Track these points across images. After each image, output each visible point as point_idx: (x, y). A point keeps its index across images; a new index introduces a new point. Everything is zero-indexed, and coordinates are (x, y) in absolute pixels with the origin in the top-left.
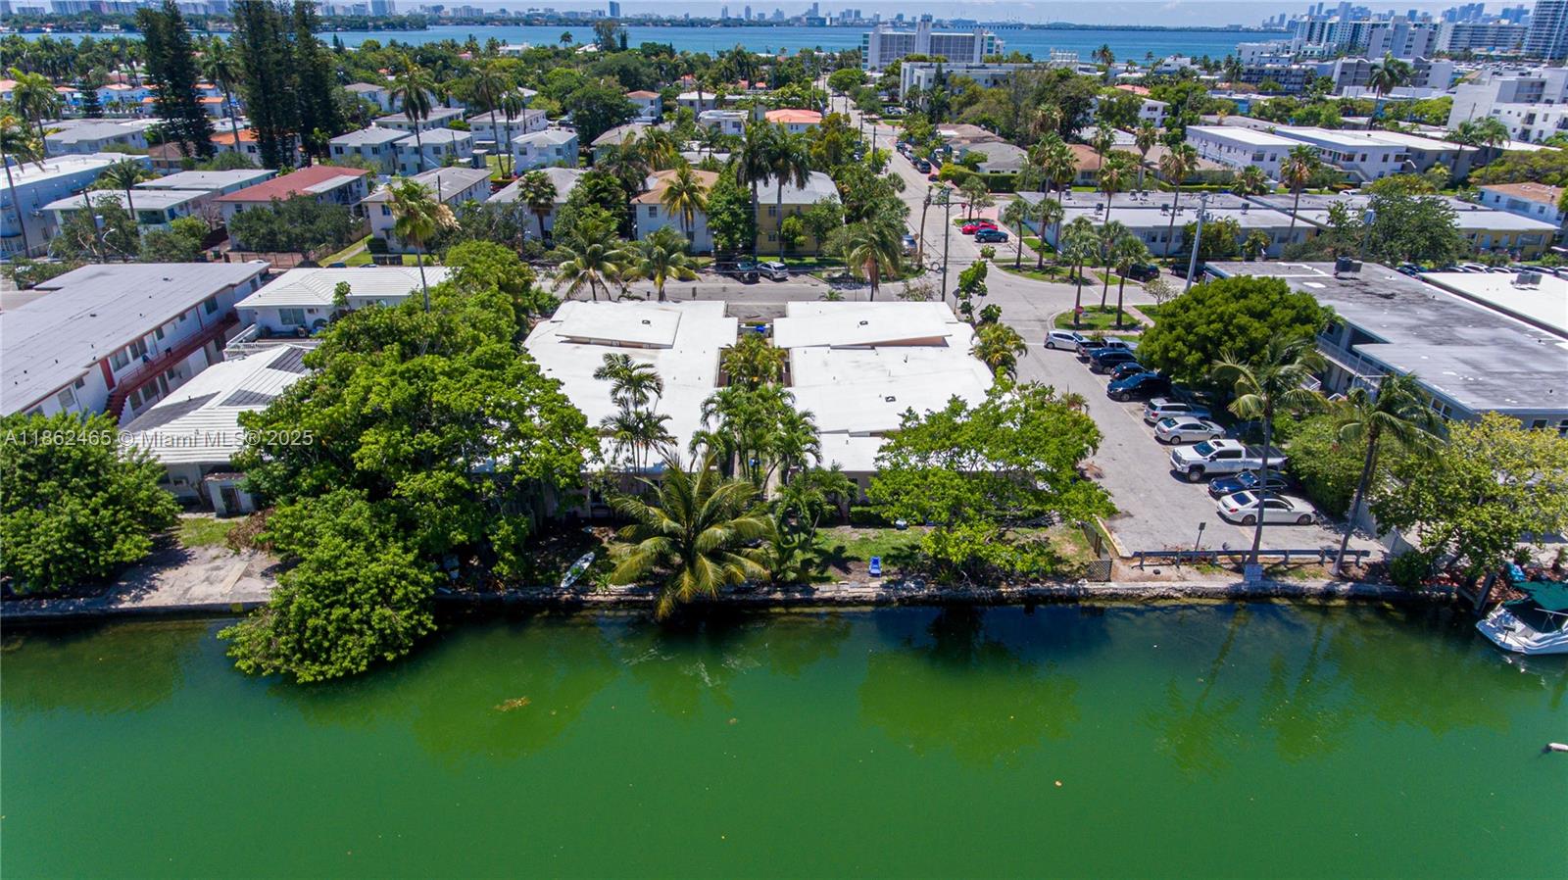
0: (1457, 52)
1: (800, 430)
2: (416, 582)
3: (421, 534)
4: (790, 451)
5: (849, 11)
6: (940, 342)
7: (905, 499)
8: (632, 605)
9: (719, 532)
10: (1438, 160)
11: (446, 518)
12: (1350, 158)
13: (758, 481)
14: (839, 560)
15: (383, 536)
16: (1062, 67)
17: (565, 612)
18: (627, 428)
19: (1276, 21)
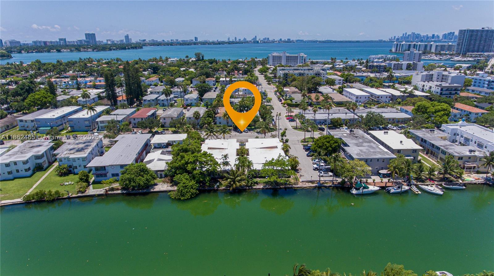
0: (437, 52)
1: (250, 163)
2: (196, 186)
3: (196, 179)
4: (249, 167)
5: (266, 38)
6: (276, 147)
7: (265, 173)
8: (225, 190)
9: (239, 178)
10: (399, 97)
11: (199, 177)
12: (378, 97)
13: (244, 171)
14: (257, 183)
15: (191, 180)
16: (317, 71)
17: (216, 191)
18: (224, 163)
19: (393, 38)
